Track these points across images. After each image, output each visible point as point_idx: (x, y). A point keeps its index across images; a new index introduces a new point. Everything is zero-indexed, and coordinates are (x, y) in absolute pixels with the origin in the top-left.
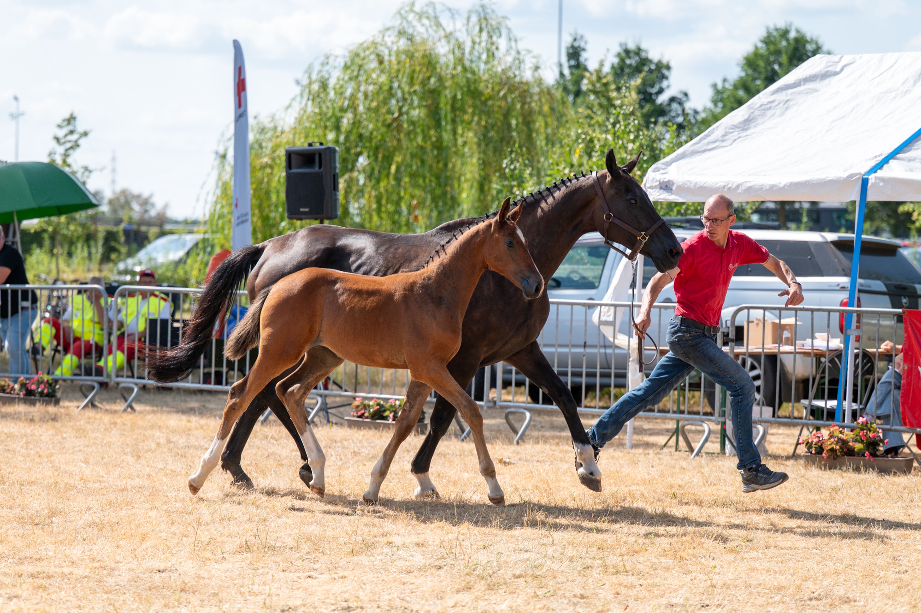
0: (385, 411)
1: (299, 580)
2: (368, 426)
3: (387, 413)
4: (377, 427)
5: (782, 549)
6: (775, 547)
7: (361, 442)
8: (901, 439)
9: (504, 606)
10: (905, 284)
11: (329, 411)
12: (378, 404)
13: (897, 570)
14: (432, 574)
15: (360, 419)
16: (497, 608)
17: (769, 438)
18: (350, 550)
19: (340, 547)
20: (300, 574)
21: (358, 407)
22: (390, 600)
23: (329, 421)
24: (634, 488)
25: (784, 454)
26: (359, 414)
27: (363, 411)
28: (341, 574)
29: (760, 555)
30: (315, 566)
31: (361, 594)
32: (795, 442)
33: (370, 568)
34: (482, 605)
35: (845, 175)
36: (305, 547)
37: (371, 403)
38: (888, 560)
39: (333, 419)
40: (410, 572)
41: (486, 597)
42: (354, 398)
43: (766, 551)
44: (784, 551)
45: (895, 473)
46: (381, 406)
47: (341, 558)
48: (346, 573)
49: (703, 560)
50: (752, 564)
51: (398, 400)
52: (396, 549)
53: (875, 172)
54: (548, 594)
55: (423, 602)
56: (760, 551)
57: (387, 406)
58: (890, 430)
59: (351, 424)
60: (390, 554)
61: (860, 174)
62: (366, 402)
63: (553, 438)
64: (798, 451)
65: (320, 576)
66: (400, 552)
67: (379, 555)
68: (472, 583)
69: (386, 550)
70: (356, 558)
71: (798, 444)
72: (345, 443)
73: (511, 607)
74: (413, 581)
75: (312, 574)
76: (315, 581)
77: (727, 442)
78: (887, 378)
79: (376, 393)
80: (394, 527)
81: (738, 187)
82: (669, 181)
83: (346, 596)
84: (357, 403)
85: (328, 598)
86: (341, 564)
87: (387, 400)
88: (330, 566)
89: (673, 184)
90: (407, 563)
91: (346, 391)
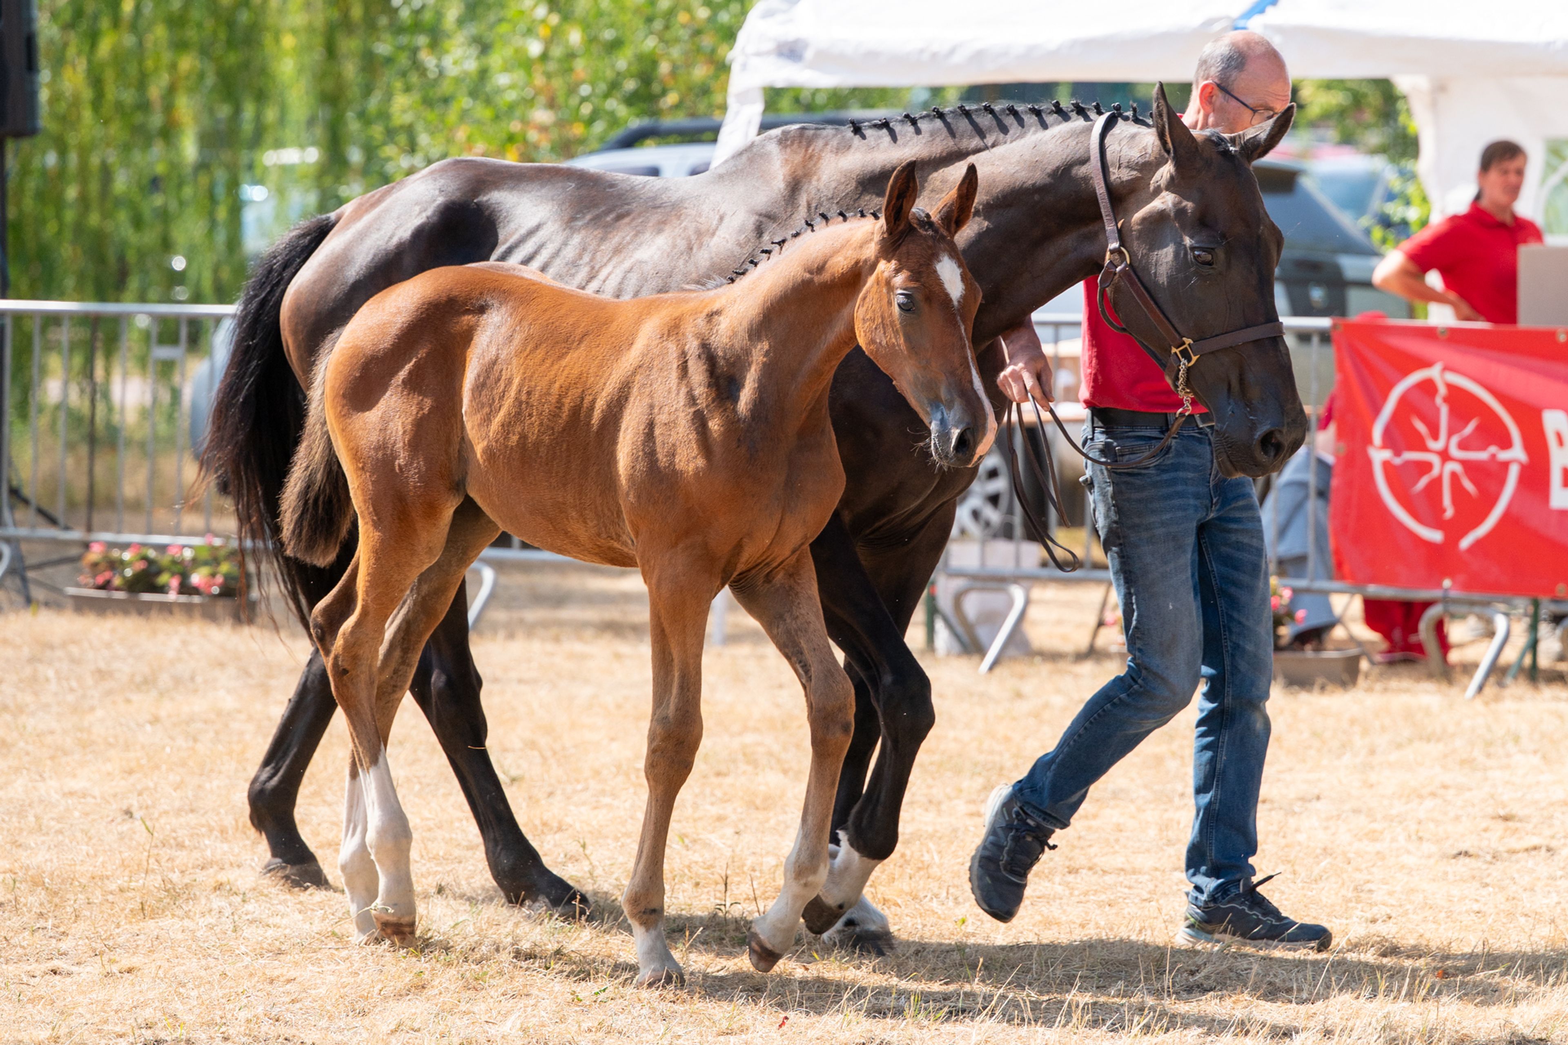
0: (159, 572)
1: (32, 981)
2: (122, 608)
3: (164, 579)
4: (144, 610)
5: (1105, 872)
6: (1090, 869)
7: (108, 646)
8: (1329, 608)
9: (510, 1026)
10: (1319, 256)
11: (31, 574)
12: (145, 558)
13: (1369, 915)
14: (331, 957)
15: (102, 594)
16: (492, 1030)
17: (1034, 612)
18: (138, 906)
19: (110, 898)
20: (33, 967)
21: (95, 565)
22: (248, 1021)
23: (29, 601)
24: (749, 738)
25: (1068, 647)
26: (100, 580)
27: (107, 575)
28: (126, 963)
29: (1059, 889)
30: (64, 946)
31: (177, 1006)
32: (1093, 621)
33: (189, 948)
34: (460, 1026)
35: (1196, 20)
36: (34, 900)
37: (127, 556)
38: (1343, 892)
39: (38, 593)
40: (280, 952)
41: (463, 1007)
42: (86, 545)
43: (1070, 878)
44: (1109, 879)
45: (1323, 688)
46: (150, 562)
47: (118, 926)
48: (135, 961)
49: (935, 904)
50: (1045, 910)
51: (190, 547)
52: (238, 899)
53: (1262, 11)
54: (602, 996)
55: (324, 1023)
56: (1057, 879)
57: (165, 560)
58: (1307, 591)
59: (82, 605)
60: (227, 912)
61: (1228, 18)
62: (115, 553)
63: (545, 625)
64: (1100, 642)
65: (75, 969)
66: (249, 907)
67: (203, 914)
68: (426, 976)
69: (218, 902)
70: (151, 924)
71: (1101, 624)
72: (74, 650)
73: (525, 1030)
74: (292, 974)
75: (56, 963)
76: (68, 980)
77: (940, 625)
78: (1297, 470)
79: (133, 531)
80: (225, 847)
81: (952, 51)
82: (796, 42)
83: (148, 1013)
84: (95, 554)
85: (106, 1022)
86: (120, 940)
87: (162, 548)
88: (99, 946)
89: (806, 45)
90: (270, 933)
91: (67, 528)
